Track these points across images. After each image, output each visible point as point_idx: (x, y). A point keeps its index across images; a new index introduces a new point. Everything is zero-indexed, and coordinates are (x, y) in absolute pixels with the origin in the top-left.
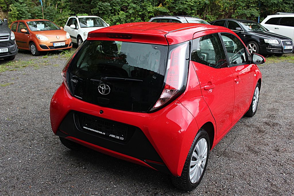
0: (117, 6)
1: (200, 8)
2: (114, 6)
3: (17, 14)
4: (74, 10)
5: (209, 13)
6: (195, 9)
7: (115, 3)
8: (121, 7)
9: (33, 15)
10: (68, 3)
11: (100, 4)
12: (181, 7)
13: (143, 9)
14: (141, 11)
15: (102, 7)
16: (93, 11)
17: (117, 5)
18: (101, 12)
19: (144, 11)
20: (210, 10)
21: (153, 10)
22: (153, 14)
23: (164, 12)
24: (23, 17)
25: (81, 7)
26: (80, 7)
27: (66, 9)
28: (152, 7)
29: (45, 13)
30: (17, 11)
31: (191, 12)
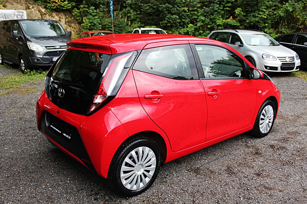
0: (186, 19)
1: (274, 22)
2: (184, 19)
3: (89, 26)
4: (143, 22)
5: (285, 27)
6: (269, 22)
7: (185, 15)
8: (190, 20)
9: (104, 27)
10: (138, 16)
11: (169, 17)
12: (252, 20)
13: (213, 22)
14: (211, 25)
15: (170, 19)
16: (162, 24)
17: (187, 17)
18: (169, 25)
19: (213, 24)
20: (286, 23)
21: (222, 23)
22: (222, 27)
23: (233, 25)
24: (94, 29)
25: (151, 20)
26: (149, 19)
27: (136, 21)
28: (222, 20)
29: (115, 25)
30: (90, 23)
31: (264, 25)
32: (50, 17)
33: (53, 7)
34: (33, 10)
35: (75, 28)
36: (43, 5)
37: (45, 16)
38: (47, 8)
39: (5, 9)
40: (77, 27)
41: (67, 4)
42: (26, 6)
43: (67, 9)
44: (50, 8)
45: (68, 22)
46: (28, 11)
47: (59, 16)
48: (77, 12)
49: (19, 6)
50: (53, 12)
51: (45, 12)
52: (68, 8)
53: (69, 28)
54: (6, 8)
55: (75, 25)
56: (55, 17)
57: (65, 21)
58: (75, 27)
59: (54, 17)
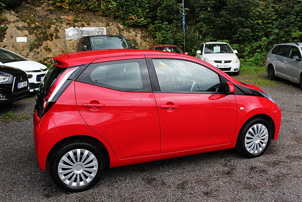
0: (261, 32)
2: (257, 32)
3: (162, 40)
4: (216, 36)
7: (258, 28)
8: (265, 33)
9: (176, 41)
10: (211, 30)
11: (241, 30)
15: (242, 33)
16: (235, 37)
17: (261, 30)
18: (241, 39)
19: (288, 37)
24: (167, 43)
25: (223, 34)
26: (222, 33)
27: (209, 35)
28: (298, 32)
29: (187, 39)
30: (163, 38)
32: (128, 32)
33: (131, 23)
34: (112, 26)
35: (149, 42)
36: (121, 22)
37: (123, 32)
38: (125, 25)
39: (88, 27)
40: (151, 42)
41: (143, 20)
42: (106, 24)
43: (143, 24)
44: (128, 25)
45: (144, 37)
46: (108, 27)
47: (136, 32)
48: (152, 27)
49: (100, 24)
50: (130, 28)
51: (123, 28)
52: (144, 24)
53: (144, 42)
54: (89, 26)
55: (150, 39)
56: (132, 33)
57: (141, 36)
58: (150, 42)
59: (131, 33)
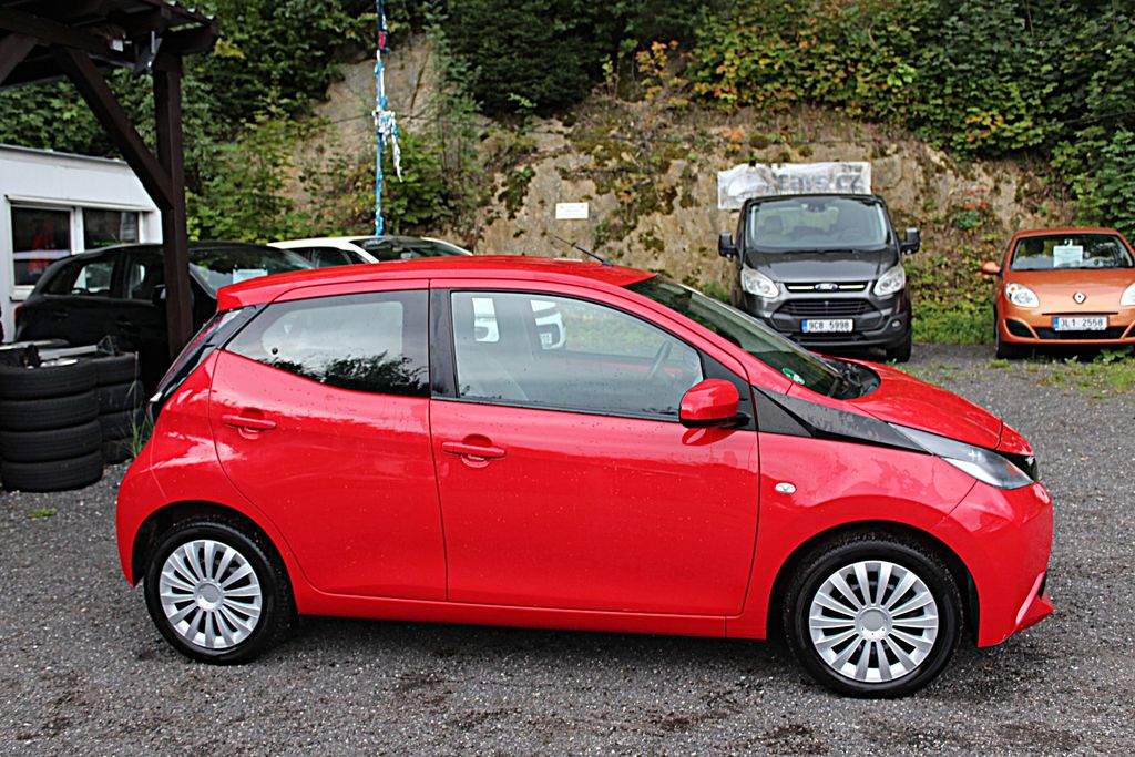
32: (961, 178)
33: (973, 142)
34: (896, 157)
35: (1053, 217)
36: (938, 138)
37: (940, 178)
38: (953, 149)
39: (803, 162)
40: (1063, 214)
41: (1027, 129)
42: (874, 148)
43: (1027, 145)
44: (963, 149)
45: (1029, 194)
46: (879, 162)
47: (996, 175)
48: (1069, 156)
49: (850, 148)
50: (975, 161)
51: (943, 163)
52: (1031, 144)
53: (1029, 215)
54: (807, 159)
55: (1056, 205)
56: (981, 179)
57: (1018, 190)
58: (1056, 213)
59: (974, 179)
